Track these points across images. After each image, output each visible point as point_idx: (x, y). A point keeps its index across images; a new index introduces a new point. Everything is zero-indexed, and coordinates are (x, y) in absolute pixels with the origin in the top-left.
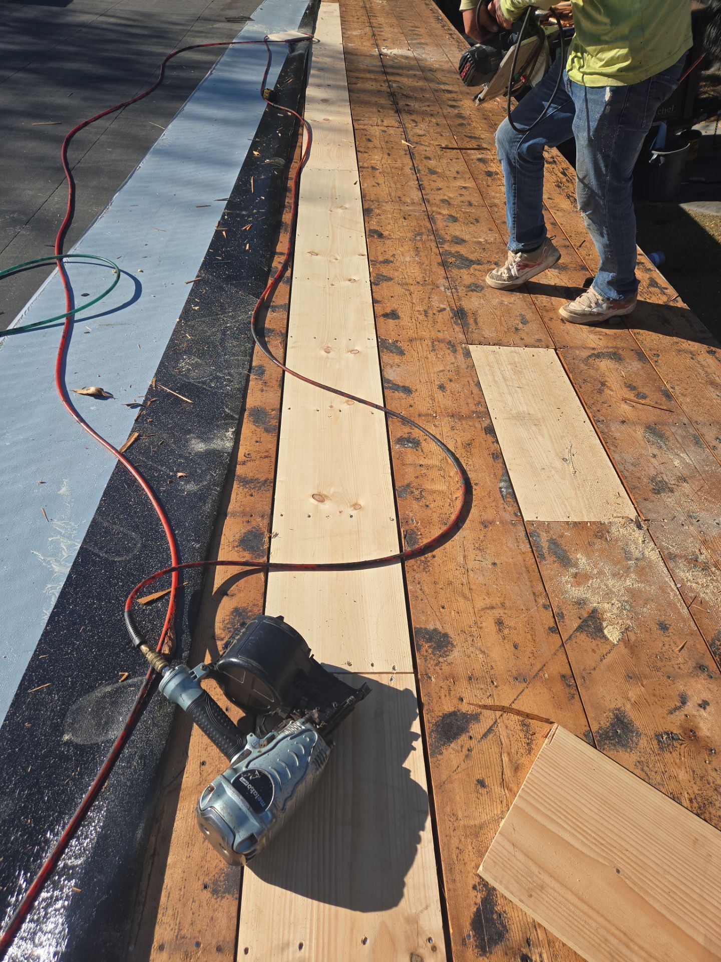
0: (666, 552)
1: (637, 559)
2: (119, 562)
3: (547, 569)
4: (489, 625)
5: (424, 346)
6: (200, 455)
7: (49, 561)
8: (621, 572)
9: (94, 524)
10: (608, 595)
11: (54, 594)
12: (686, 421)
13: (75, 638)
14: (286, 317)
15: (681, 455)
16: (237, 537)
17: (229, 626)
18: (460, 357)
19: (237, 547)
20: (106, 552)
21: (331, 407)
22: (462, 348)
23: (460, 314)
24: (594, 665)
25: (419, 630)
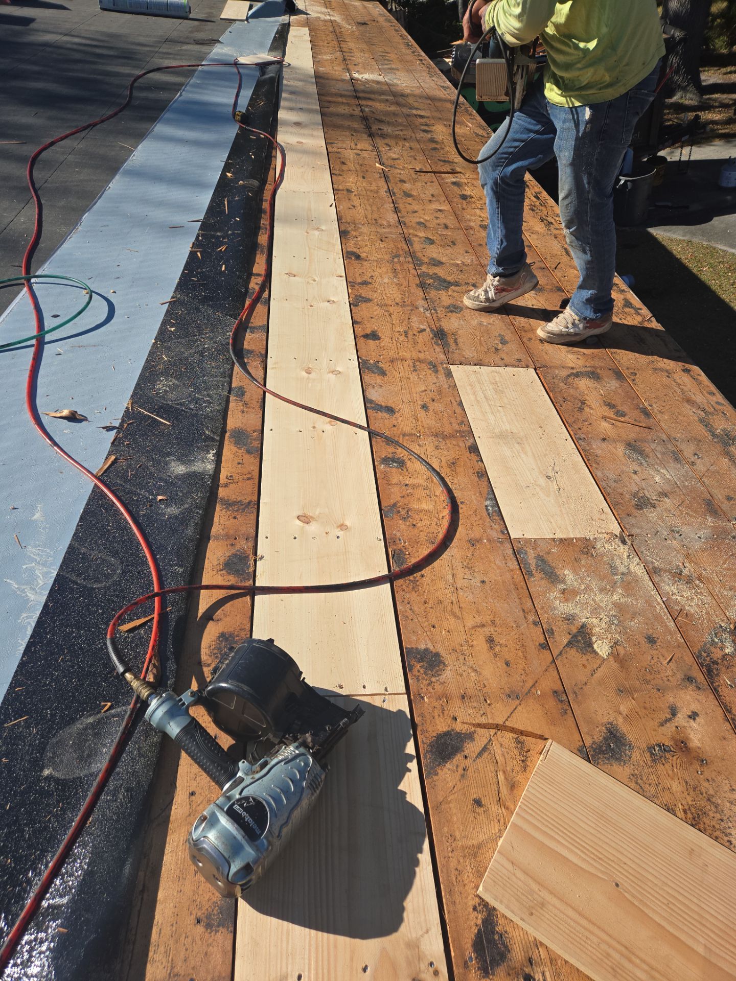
0: (651, 567)
1: (623, 574)
2: (98, 588)
3: (535, 586)
4: (480, 643)
5: (406, 367)
6: (181, 478)
7: (24, 589)
8: (608, 587)
9: (71, 551)
10: (596, 610)
11: (30, 623)
12: (664, 437)
13: (54, 669)
14: (265, 338)
15: (662, 471)
16: (222, 560)
17: (215, 651)
18: (442, 377)
19: (222, 570)
20: (84, 579)
21: (314, 427)
22: (443, 368)
23: (440, 335)
24: (585, 680)
25: (410, 651)
